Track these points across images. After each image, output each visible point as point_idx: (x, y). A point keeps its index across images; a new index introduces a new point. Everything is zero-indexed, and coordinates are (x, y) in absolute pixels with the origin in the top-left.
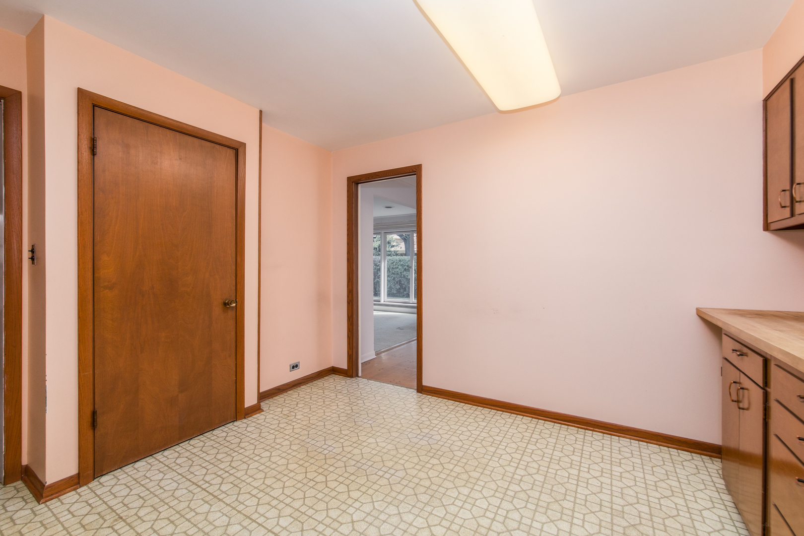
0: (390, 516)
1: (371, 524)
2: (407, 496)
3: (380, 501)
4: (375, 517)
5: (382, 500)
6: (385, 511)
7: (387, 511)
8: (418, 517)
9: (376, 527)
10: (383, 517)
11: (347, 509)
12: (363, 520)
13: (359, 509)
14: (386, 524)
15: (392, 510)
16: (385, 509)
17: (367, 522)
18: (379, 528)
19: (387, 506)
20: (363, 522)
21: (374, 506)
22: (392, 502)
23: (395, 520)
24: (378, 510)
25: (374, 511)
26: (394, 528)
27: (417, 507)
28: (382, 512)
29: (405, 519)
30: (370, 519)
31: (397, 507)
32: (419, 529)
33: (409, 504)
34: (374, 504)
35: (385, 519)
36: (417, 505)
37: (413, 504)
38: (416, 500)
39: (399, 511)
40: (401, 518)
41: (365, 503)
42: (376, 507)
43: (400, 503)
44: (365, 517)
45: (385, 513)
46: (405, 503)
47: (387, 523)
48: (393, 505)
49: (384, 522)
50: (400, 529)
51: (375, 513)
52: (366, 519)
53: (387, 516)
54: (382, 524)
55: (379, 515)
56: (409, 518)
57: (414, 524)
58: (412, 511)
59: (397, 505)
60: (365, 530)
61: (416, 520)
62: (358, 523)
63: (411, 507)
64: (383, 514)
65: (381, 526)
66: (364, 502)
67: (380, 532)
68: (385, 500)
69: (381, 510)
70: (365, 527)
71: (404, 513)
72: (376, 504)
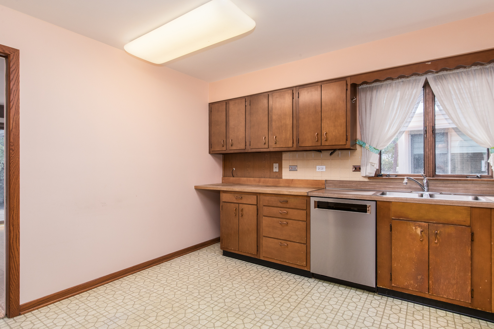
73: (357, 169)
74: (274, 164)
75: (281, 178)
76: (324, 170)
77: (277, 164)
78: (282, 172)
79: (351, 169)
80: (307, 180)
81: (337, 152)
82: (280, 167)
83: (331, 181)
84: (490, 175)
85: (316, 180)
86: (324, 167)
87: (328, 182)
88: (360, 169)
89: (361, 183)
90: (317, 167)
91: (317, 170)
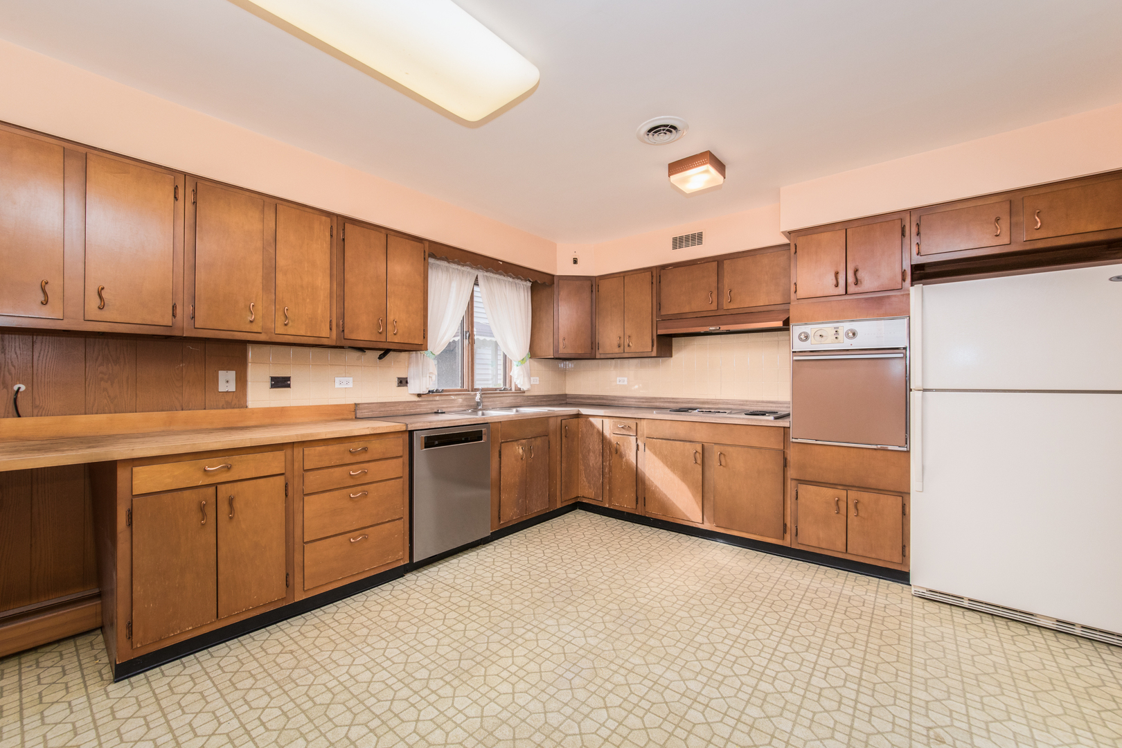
0: (559, 711)
1: (583, 703)
2: (528, 738)
3: (570, 735)
4: (578, 711)
5: (566, 735)
6: (564, 718)
7: (562, 718)
8: (522, 705)
9: (576, 699)
10: (568, 711)
11: (617, 726)
12: (593, 709)
13: (600, 724)
14: (564, 701)
15: (554, 719)
16: (565, 721)
17: (588, 706)
18: (573, 697)
19: (560, 725)
20: (593, 706)
21: (579, 727)
22: (553, 731)
23: (553, 705)
24: (573, 720)
25: (579, 720)
26: (556, 696)
27: (520, 718)
28: (568, 717)
29: (540, 705)
30: (585, 710)
31: (546, 722)
32: (526, 692)
33: (528, 724)
34: (580, 730)
35: (566, 707)
36: (518, 721)
37: (523, 724)
38: (517, 730)
39: (545, 717)
40: (544, 707)
41: (593, 733)
42: (576, 725)
43: (541, 727)
44: (591, 712)
45: (564, 715)
46: (534, 728)
47: (563, 703)
48: (551, 726)
49: (566, 704)
50: (548, 694)
51: (579, 717)
52: (589, 709)
53: (562, 711)
54: (569, 701)
55: (573, 713)
56: (535, 706)
57: (530, 698)
58: (528, 713)
59: (546, 725)
60: (590, 697)
61: (527, 702)
62: (600, 706)
63: (528, 721)
64: (568, 715)
65: (571, 699)
66: (594, 735)
67: (572, 693)
68: (563, 735)
69: (569, 720)
70: (590, 699)
71: (539, 713)
72: (577, 731)
73: (403, 382)
74: (220, 372)
75: (242, 407)
76: (351, 385)
77: (232, 375)
78: (246, 392)
79: (395, 382)
80: (320, 406)
81: (391, 354)
82: (242, 381)
83: (366, 405)
84: (507, 387)
85: (337, 405)
86: (351, 379)
87: (360, 406)
88: (407, 382)
89: (411, 404)
90: (337, 379)
91: (337, 385)
